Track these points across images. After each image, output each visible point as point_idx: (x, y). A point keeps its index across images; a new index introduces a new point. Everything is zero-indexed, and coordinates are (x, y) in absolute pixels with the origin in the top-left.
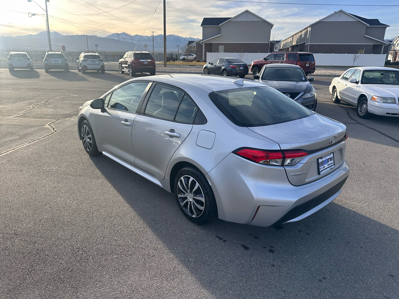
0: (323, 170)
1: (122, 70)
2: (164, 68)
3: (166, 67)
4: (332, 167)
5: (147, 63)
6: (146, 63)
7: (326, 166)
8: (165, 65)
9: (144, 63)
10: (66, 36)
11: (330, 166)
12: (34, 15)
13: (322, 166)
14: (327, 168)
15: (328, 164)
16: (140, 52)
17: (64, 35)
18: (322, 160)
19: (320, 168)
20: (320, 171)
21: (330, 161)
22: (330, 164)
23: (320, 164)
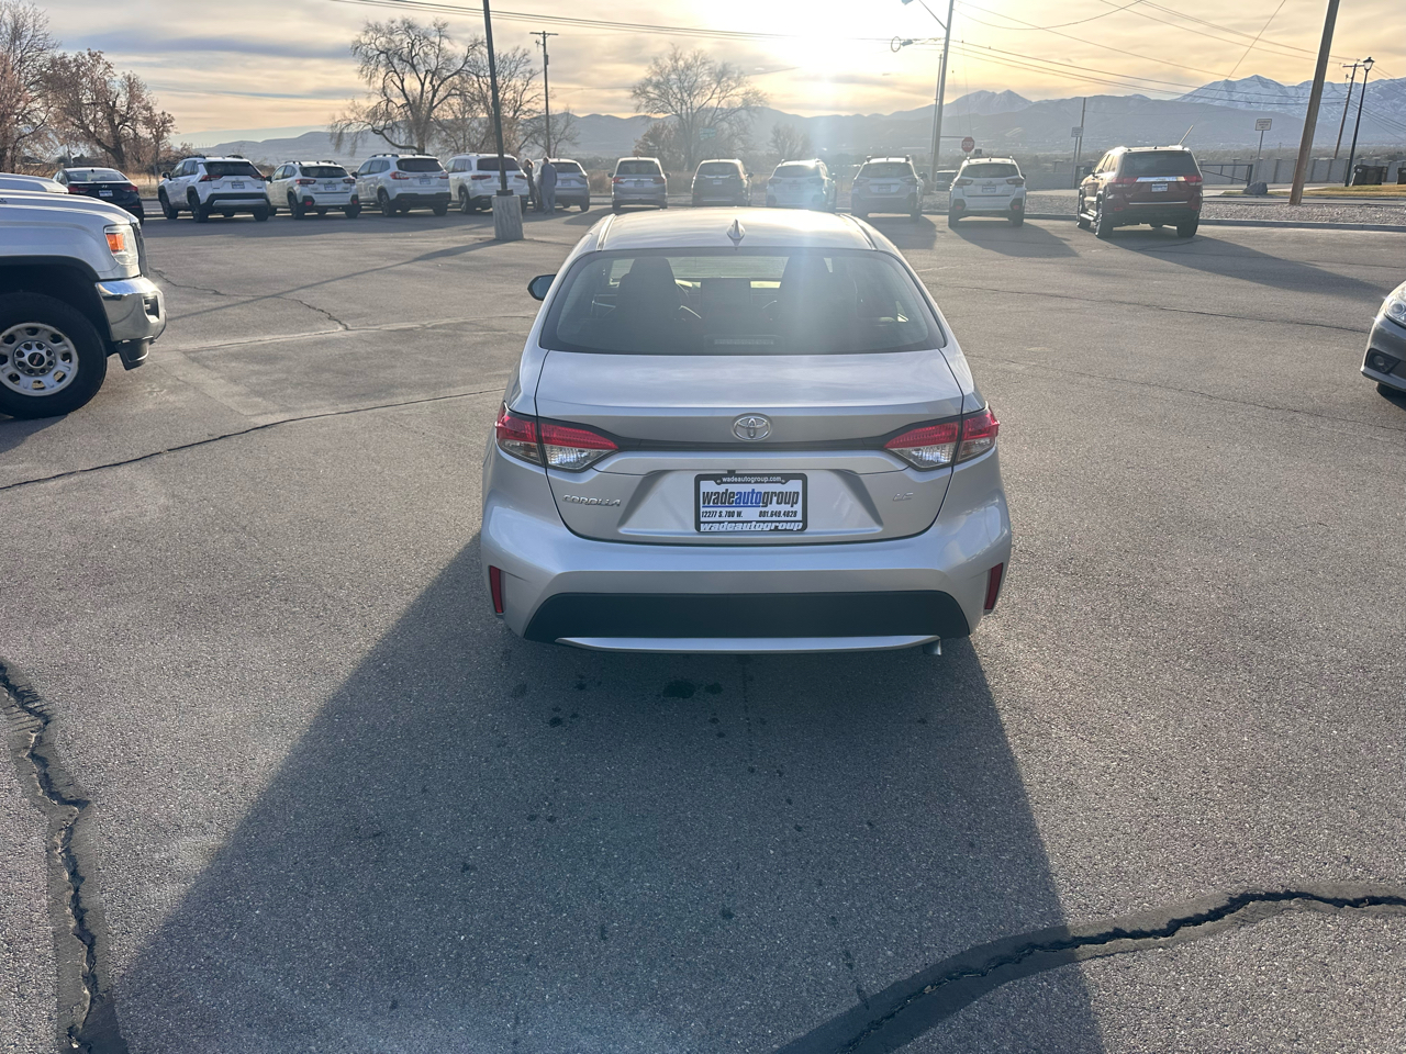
0: (720, 522)
1: (1083, 215)
2: (1287, 209)
3: (1299, 204)
4: (782, 526)
5: (1165, 189)
6: (1160, 190)
7: (751, 513)
8: (1292, 199)
9: (1154, 190)
10: (1039, 104)
11: (774, 518)
12: (909, 42)
13: (724, 510)
14: (749, 522)
15: (763, 509)
16: (1152, 149)
17: (1034, 99)
18: (722, 489)
19: (702, 510)
20: (702, 519)
21: (778, 503)
22: (778, 514)
23: (708, 496)
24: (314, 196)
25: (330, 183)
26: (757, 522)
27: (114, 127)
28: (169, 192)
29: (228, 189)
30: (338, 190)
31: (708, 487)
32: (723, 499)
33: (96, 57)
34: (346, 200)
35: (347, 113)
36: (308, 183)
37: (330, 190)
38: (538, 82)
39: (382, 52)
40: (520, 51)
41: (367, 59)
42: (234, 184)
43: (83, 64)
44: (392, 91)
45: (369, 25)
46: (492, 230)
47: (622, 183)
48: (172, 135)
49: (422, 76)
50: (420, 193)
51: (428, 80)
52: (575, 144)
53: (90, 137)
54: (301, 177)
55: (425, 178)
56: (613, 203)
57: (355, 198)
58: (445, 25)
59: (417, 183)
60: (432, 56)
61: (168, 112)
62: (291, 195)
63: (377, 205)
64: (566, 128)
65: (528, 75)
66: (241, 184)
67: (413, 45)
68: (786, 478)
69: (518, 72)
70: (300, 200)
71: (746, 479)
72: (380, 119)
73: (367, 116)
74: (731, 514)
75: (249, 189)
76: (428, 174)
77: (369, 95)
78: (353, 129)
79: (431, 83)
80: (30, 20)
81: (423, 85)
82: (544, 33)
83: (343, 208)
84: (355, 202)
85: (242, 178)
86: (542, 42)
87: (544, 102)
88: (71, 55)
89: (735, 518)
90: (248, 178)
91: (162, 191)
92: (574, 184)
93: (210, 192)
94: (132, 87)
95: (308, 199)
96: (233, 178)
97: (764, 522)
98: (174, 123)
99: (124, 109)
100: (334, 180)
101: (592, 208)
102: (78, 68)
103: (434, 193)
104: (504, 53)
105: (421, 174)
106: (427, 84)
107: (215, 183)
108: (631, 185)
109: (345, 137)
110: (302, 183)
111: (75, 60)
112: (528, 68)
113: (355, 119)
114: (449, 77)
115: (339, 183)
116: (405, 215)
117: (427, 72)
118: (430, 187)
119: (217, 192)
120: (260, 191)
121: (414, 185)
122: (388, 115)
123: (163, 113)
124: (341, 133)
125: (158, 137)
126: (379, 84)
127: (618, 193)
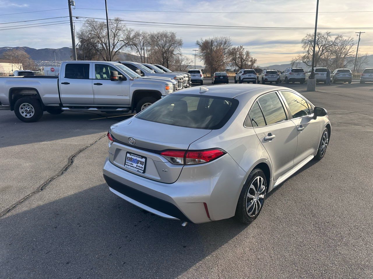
0: (129, 165)
4: (139, 170)
7: (135, 165)
11: (139, 168)
13: (130, 162)
14: (134, 167)
15: (137, 165)
18: (130, 156)
19: (126, 161)
20: (126, 164)
21: (140, 164)
22: (139, 167)
23: (128, 157)
24: (268, 78)
25: (273, 75)
26: (135, 168)
27: (242, 62)
28: (236, 77)
29: (247, 77)
30: (274, 77)
31: (128, 155)
32: (131, 159)
33: (241, 47)
34: (276, 79)
35: (297, 57)
36: (267, 75)
37: (272, 77)
38: (355, 47)
39: (310, 41)
40: (351, 38)
41: (305, 43)
42: (249, 75)
43: (238, 49)
44: (310, 51)
45: (307, 35)
46: (306, 88)
47: (364, 76)
48: (256, 64)
49: (320, 47)
50: (296, 78)
51: (321, 48)
52: (367, 64)
53: (237, 65)
54: (266, 74)
55: (299, 74)
56: (360, 82)
57: (278, 79)
58: (329, 33)
59: (296, 75)
60: (324, 41)
61: (256, 59)
62: (263, 78)
63: (285, 81)
64: (365, 59)
65: (352, 45)
66: (251, 75)
67: (319, 39)
68: (142, 157)
69: (349, 44)
70: (264, 79)
71: (135, 155)
72: (305, 59)
73: (302, 58)
74: (131, 164)
75: (252, 77)
76: (300, 73)
77: (304, 53)
78: (297, 61)
79: (322, 49)
80: (228, 40)
81: (319, 49)
82: (360, 32)
83: (276, 81)
84: (278, 80)
85: (251, 74)
86: (359, 35)
87: (356, 52)
88: (236, 47)
89: (132, 165)
90: (253, 74)
91: (235, 77)
92: (347, 76)
93: (243, 77)
94: (248, 54)
95: (266, 79)
96: (249, 74)
97: (136, 168)
98: (257, 61)
99: (245, 58)
100: (273, 74)
101: (352, 83)
102: (237, 50)
103: (300, 78)
104: (345, 39)
105: (298, 73)
106: (321, 49)
107: (245, 75)
108: (368, 76)
109: (295, 63)
110: (266, 75)
111: (237, 48)
112: (352, 43)
113: (299, 59)
114: (328, 47)
115: (275, 75)
116: (293, 84)
117: (321, 46)
118: (300, 76)
119: (245, 77)
120: (255, 77)
121: (296, 76)
122: (308, 58)
123: (255, 59)
124: (294, 62)
125: (252, 64)
126: (307, 49)
127: (362, 78)
